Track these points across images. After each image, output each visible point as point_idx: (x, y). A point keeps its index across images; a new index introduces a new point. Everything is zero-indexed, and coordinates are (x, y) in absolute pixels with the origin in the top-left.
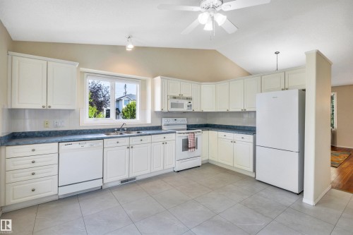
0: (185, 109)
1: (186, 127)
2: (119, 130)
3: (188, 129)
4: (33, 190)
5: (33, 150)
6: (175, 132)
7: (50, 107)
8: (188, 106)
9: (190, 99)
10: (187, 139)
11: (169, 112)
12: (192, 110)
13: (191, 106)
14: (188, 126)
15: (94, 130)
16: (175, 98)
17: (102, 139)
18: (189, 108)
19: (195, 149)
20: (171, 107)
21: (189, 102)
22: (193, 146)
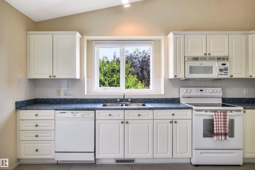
0: (215, 74)
1: (220, 101)
2: (121, 100)
3: (223, 105)
4: (37, 151)
5: (37, 115)
6: (191, 108)
7: (55, 76)
8: (221, 70)
9: (225, 58)
10: (212, 120)
11: (187, 80)
12: (228, 76)
13: (226, 69)
14: (224, 100)
15: (97, 99)
16: (196, 59)
17: (94, 110)
18: (223, 73)
19: (228, 137)
20: (191, 73)
21: (223, 64)
22: (223, 131)
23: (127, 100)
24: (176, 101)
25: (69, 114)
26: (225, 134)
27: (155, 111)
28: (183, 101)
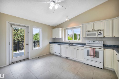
4: (52, 51)
9: (101, 30)
18: (100, 35)
19: (95, 57)
20: (87, 36)
21: (100, 32)
22: (93, 55)
23: (71, 43)
24: (85, 44)
25: (56, 45)
26: (94, 56)
27: (73, 46)
28: (87, 45)
